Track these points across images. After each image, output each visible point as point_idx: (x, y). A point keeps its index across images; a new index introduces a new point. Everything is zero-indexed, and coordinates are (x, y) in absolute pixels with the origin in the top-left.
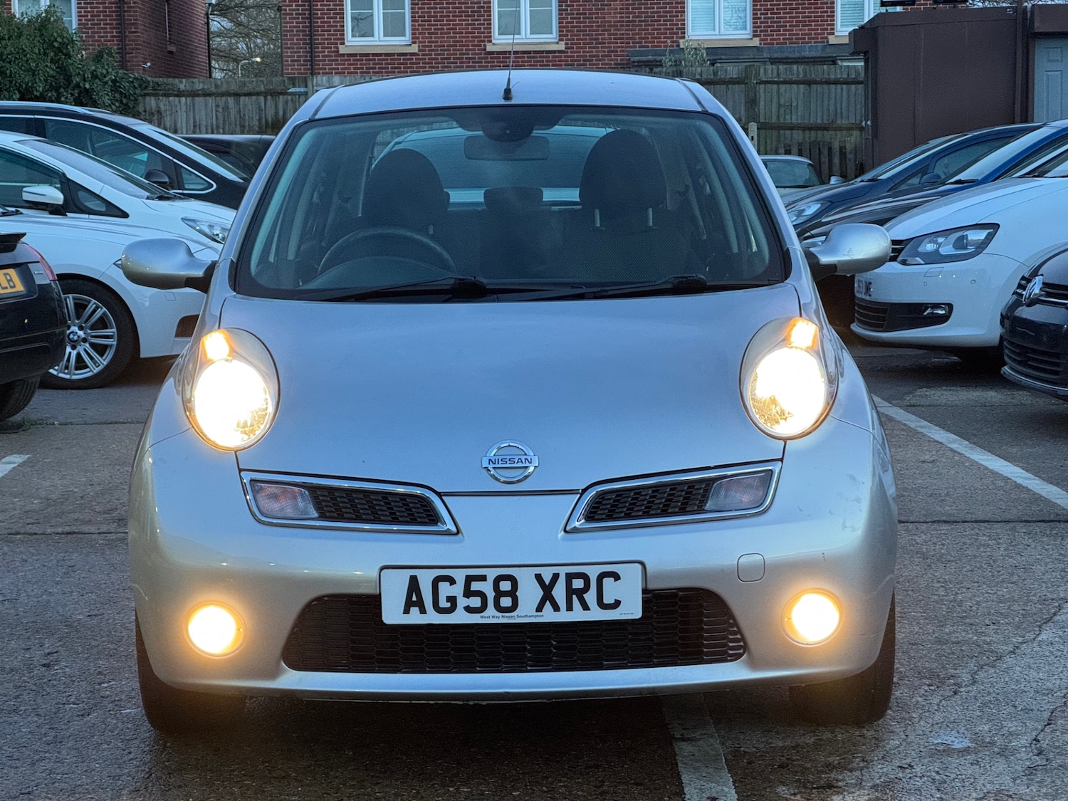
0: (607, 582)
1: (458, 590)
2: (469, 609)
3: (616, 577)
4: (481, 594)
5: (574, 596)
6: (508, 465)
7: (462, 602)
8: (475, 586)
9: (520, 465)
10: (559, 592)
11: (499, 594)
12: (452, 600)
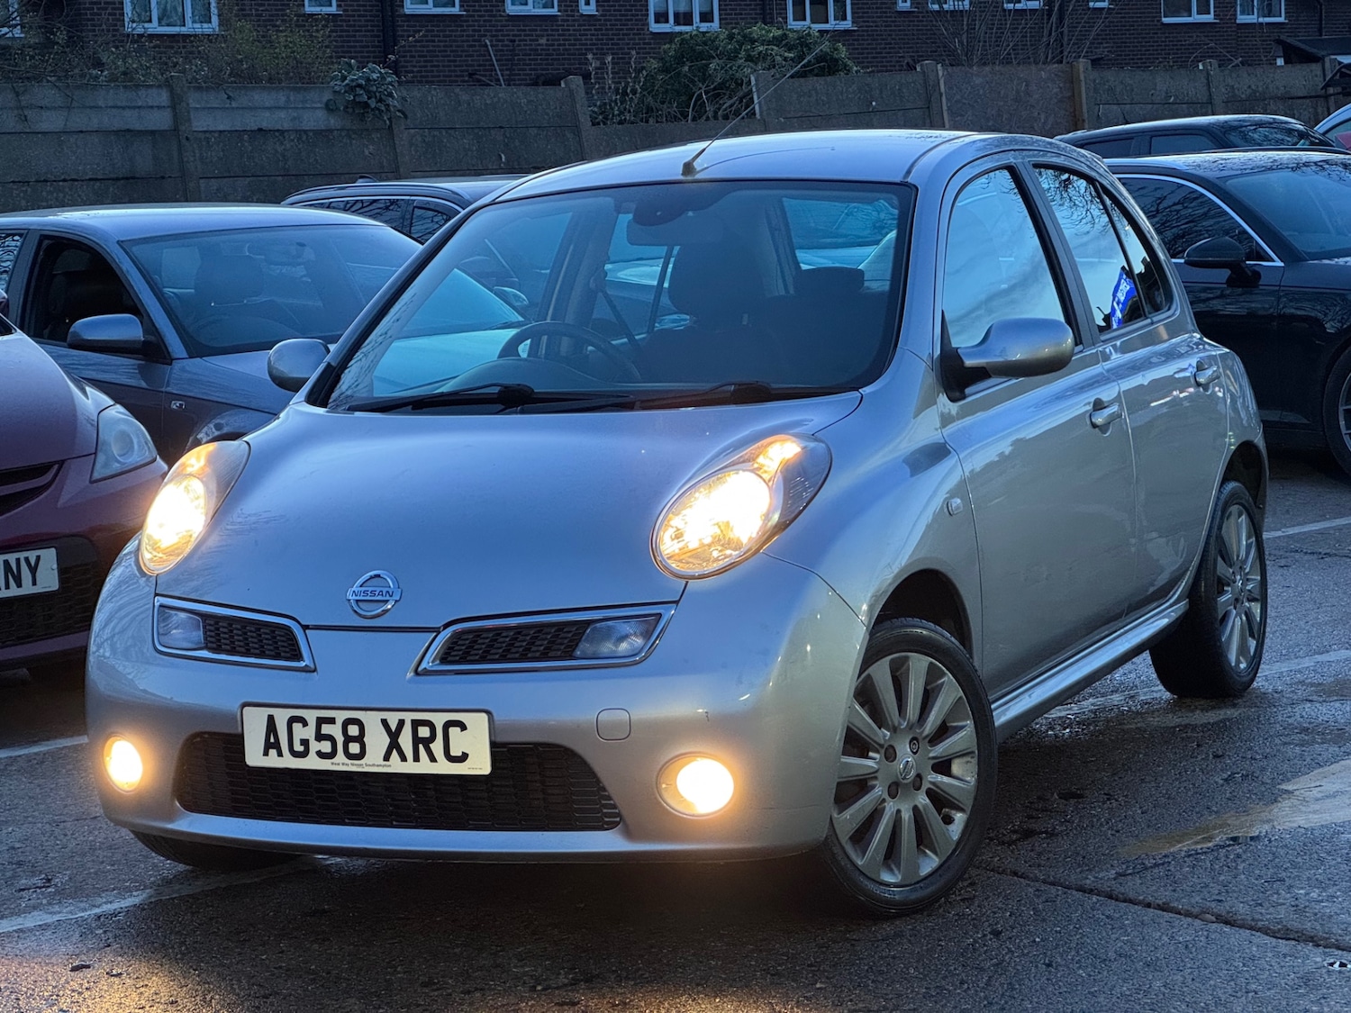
0: (454, 731)
1: (309, 733)
2: (321, 755)
3: (463, 727)
4: (330, 738)
5: (421, 746)
6: (368, 598)
7: (315, 746)
8: (326, 729)
9: (380, 598)
10: (406, 740)
11: (348, 739)
12: (305, 742)
